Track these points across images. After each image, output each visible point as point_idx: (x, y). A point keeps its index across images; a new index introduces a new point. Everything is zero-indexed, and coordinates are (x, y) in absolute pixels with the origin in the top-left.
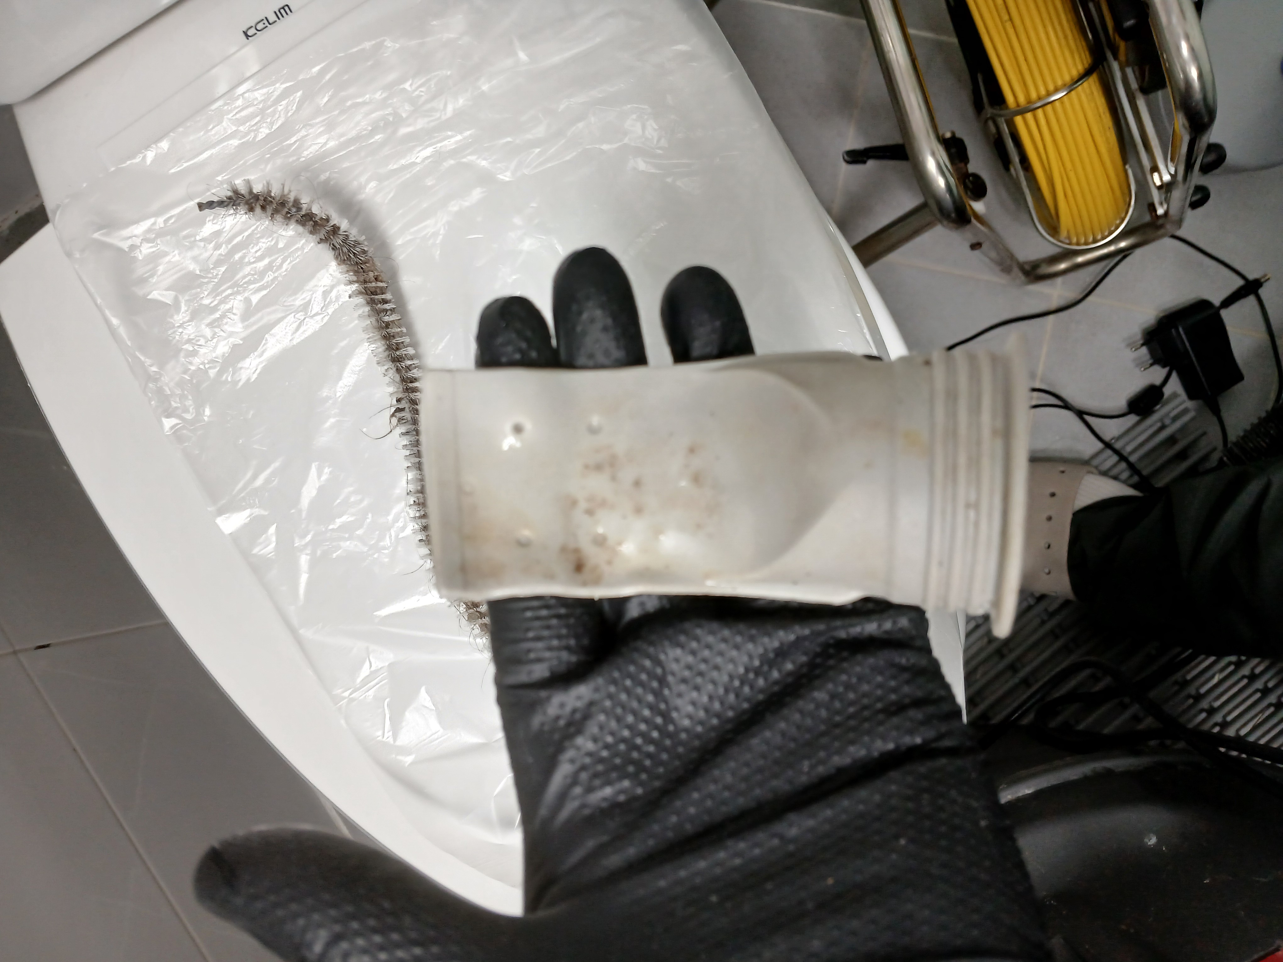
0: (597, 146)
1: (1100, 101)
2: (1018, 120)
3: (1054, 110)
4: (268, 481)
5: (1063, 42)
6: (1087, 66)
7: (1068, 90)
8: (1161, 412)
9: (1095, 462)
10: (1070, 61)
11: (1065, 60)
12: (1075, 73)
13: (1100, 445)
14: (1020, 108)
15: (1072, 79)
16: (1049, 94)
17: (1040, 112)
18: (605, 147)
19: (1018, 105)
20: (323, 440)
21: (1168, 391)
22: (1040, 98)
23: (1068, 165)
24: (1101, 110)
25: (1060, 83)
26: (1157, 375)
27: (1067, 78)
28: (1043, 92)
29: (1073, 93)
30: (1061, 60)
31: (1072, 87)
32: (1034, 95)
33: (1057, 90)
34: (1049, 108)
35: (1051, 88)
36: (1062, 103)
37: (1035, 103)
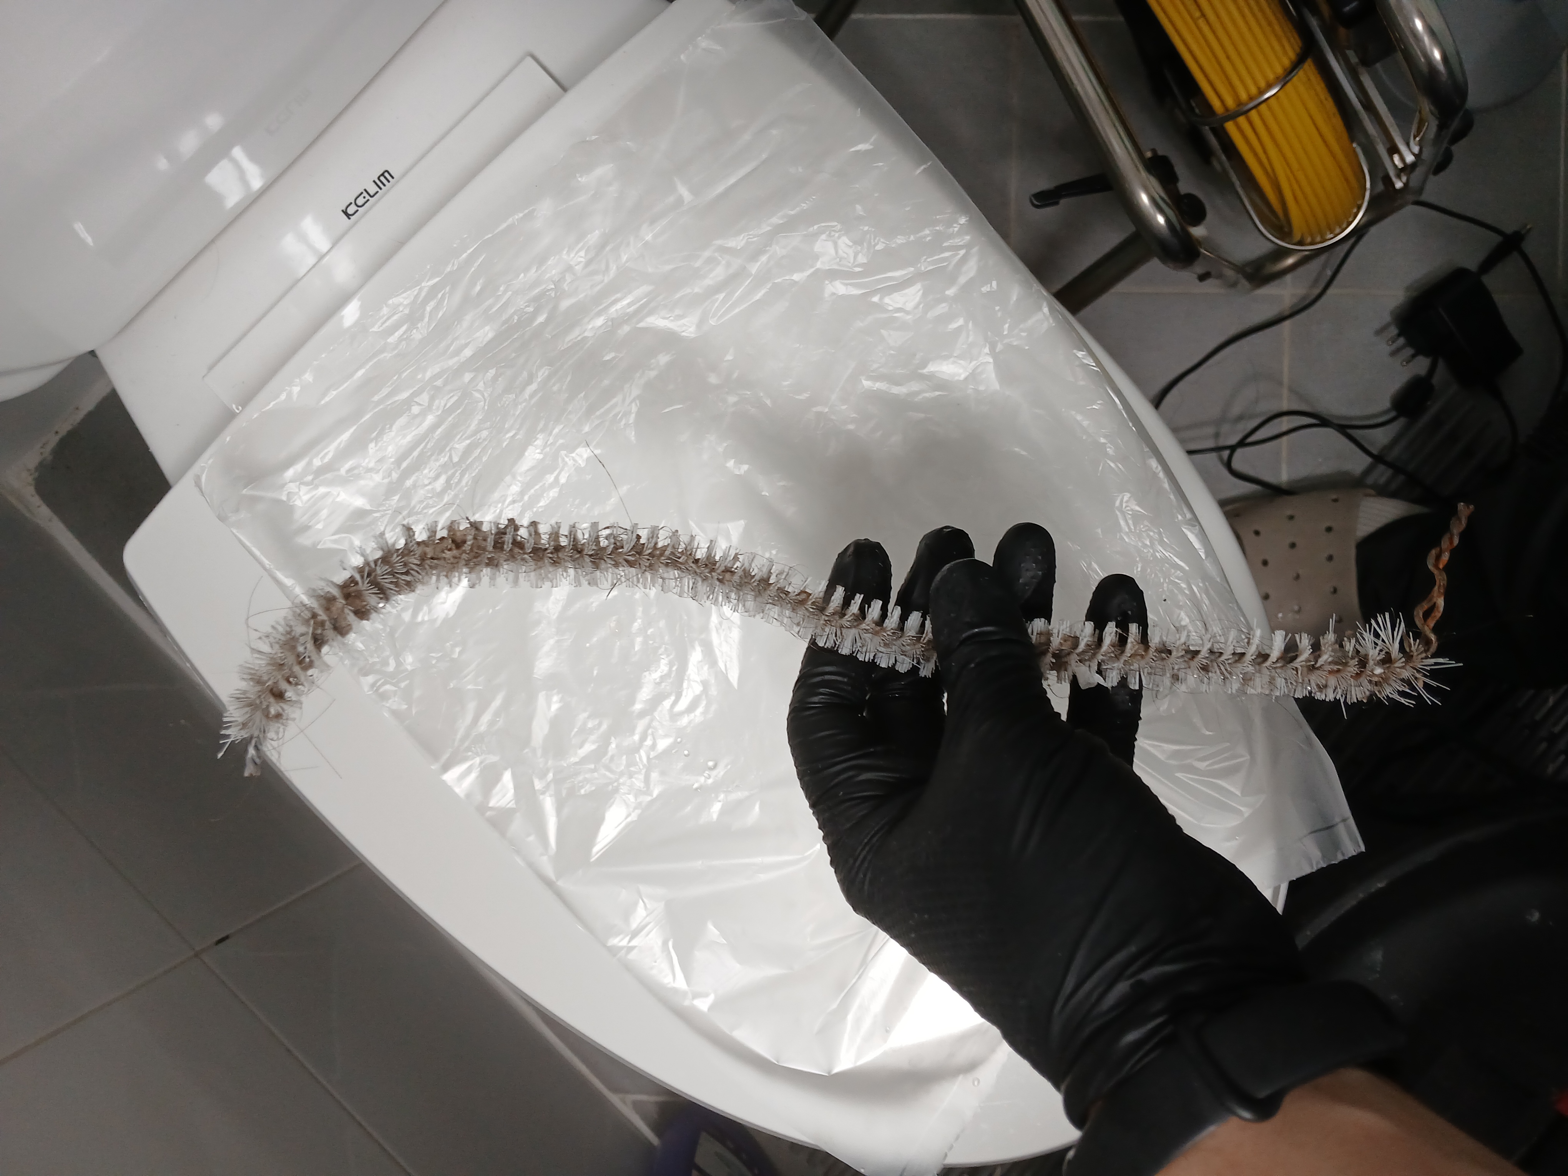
0: (787, 278)
1: (1320, 86)
2: (1230, 126)
3: (1270, 108)
4: (492, 723)
5: (1268, 29)
6: (1298, 50)
7: (1283, 83)
8: (1434, 409)
9: (1370, 480)
10: (1277, 47)
11: (1272, 48)
12: (1287, 63)
13: (1368, 460)
14: (1229, 113)
15: (1285, 70)
16: (1262, 92)
17: (1253, 114)
18: (796, 277)
19: (1226, 109)
20: (543, 665)
21: (1436, 380)
22: (1251, 99)
23: (1295, 166)
24: (1323, 97)
25: (1271, 77)
26: (1421, 365)
27: (1279, 70)
28: (1254, 90)
29: (1289, 85)
30: (1268, 50)
31: (1288, 79)
32: (1244, 96)
33: (1269, 87)
34: (1263, 107)
35: (1263, 84)
36: (1278, 98)
37: (1247, 104)
